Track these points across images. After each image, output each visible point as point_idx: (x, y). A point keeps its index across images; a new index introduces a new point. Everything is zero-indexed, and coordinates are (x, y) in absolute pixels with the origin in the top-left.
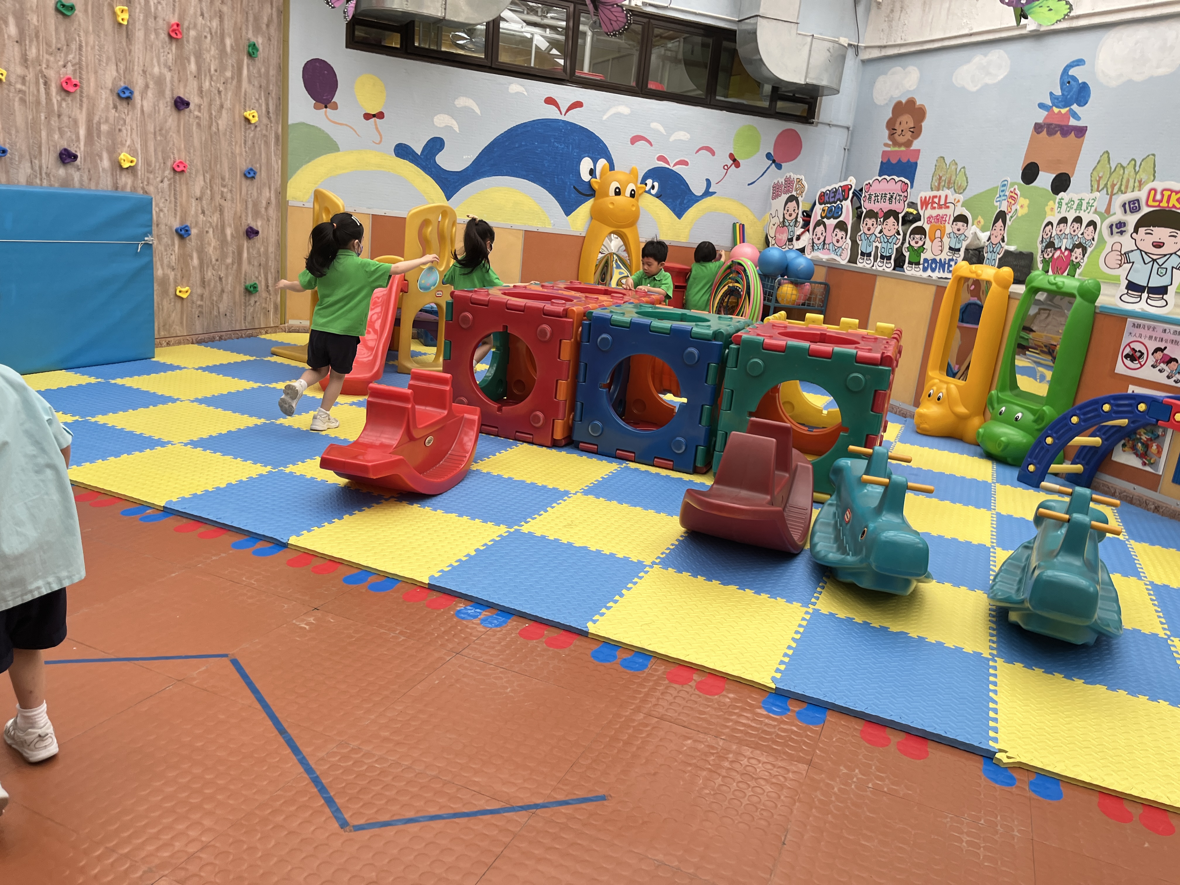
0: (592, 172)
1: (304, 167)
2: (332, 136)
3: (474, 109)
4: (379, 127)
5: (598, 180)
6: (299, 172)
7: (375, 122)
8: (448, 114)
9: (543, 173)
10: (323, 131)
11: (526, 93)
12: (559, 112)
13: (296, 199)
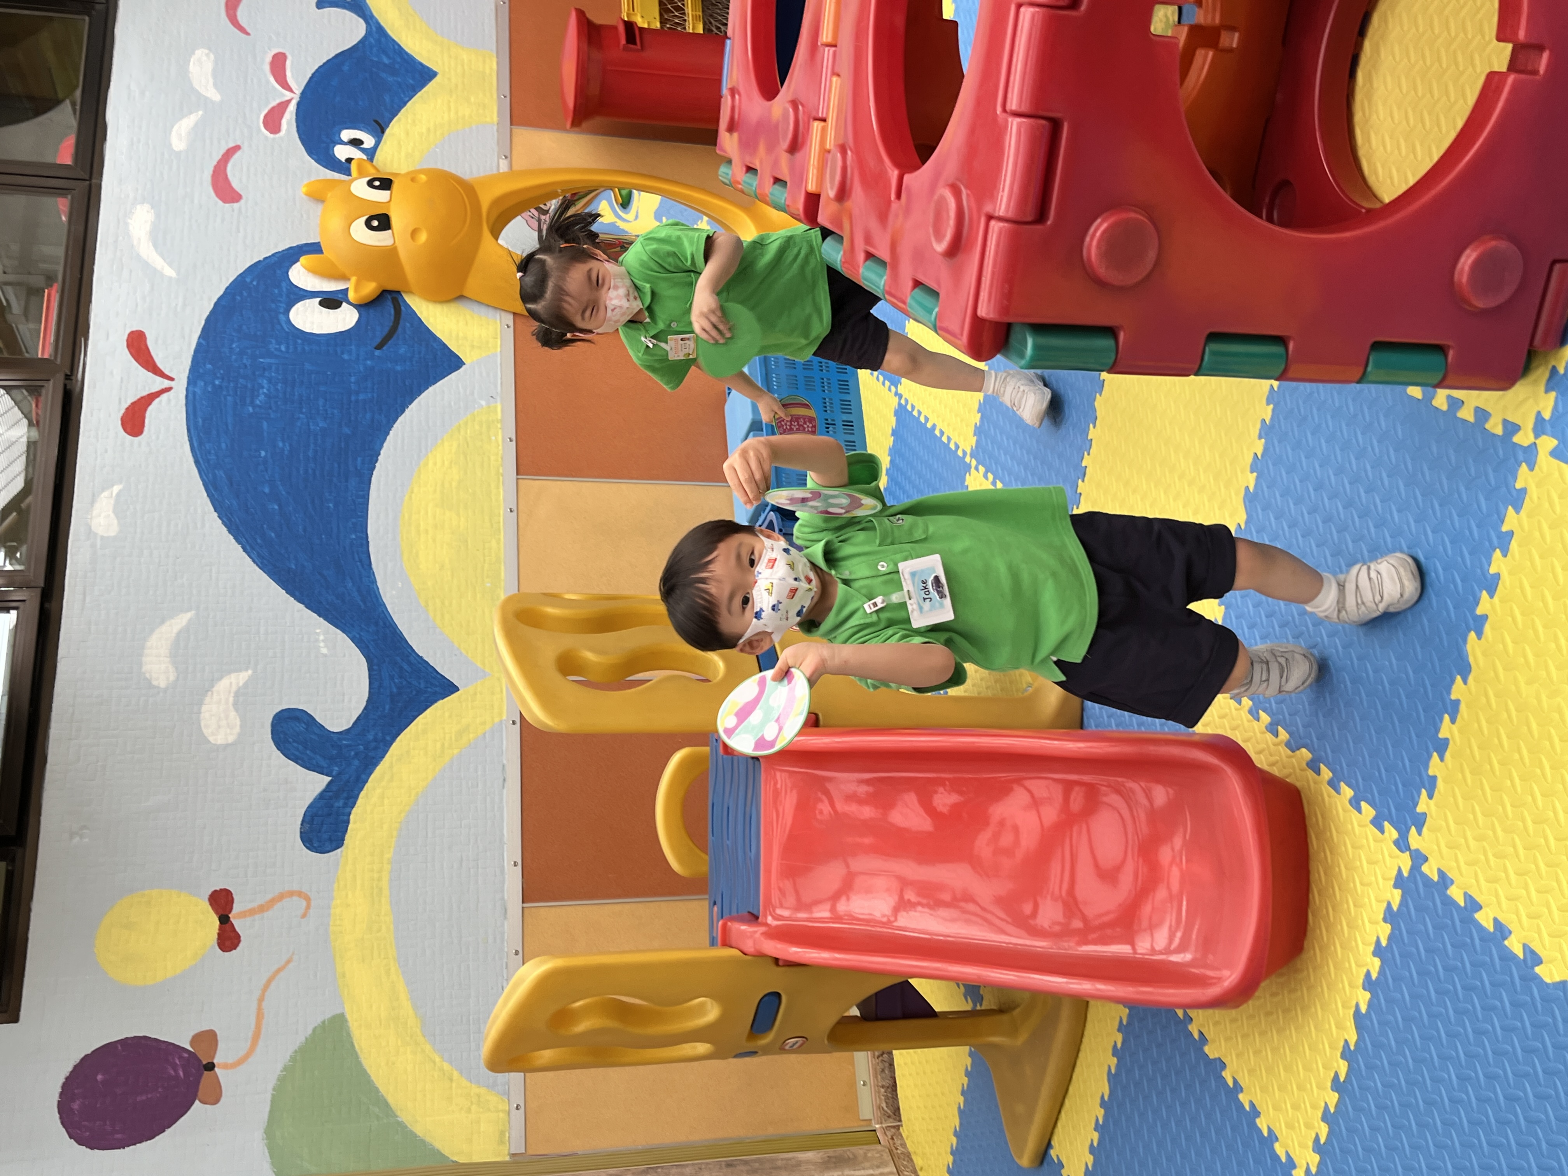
0: (331, 302)
1: (404, 1117)
2: (301, 1039)
3: (176, 629)
4: (255, 905)
5: (351, 285)
6: (419, 1130)
7: (243, 915)
8: (201, 703)
9: (346, 430)
10: (285, 1069)
11: (116, 489)
12: (164, 397)
13: (502, 1133)
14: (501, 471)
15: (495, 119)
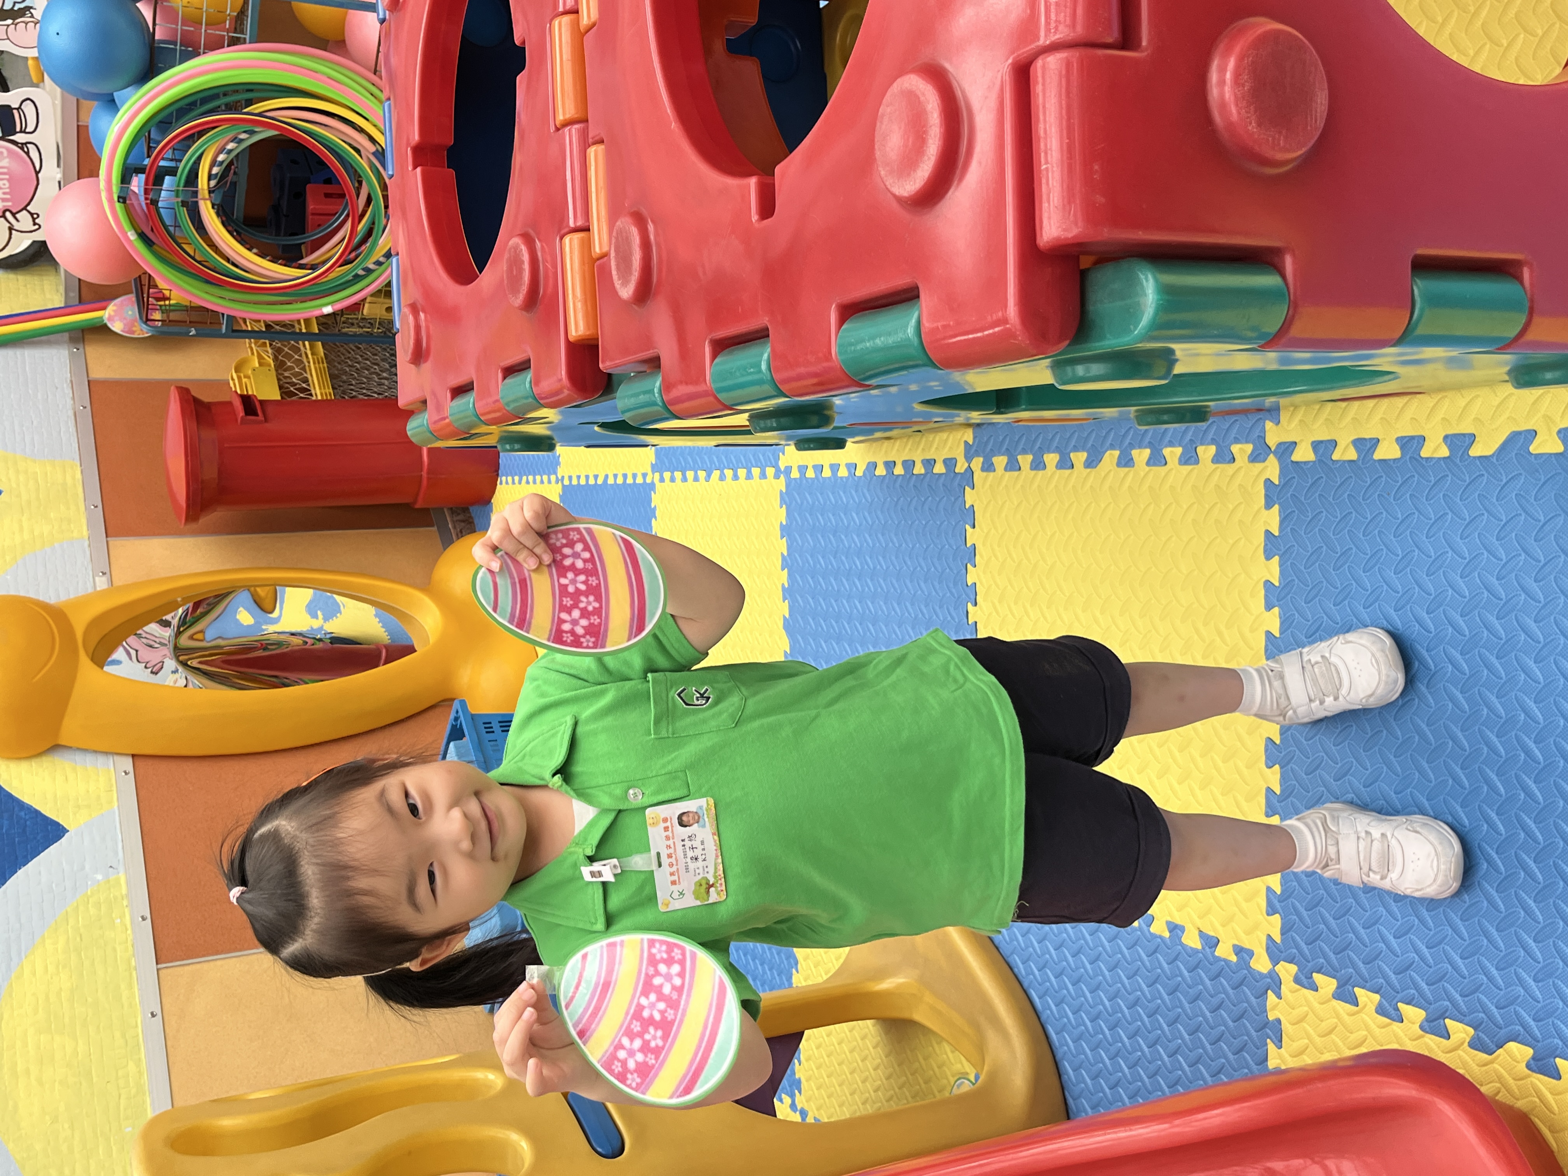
14: (133, 963)
15: (85, 533)
